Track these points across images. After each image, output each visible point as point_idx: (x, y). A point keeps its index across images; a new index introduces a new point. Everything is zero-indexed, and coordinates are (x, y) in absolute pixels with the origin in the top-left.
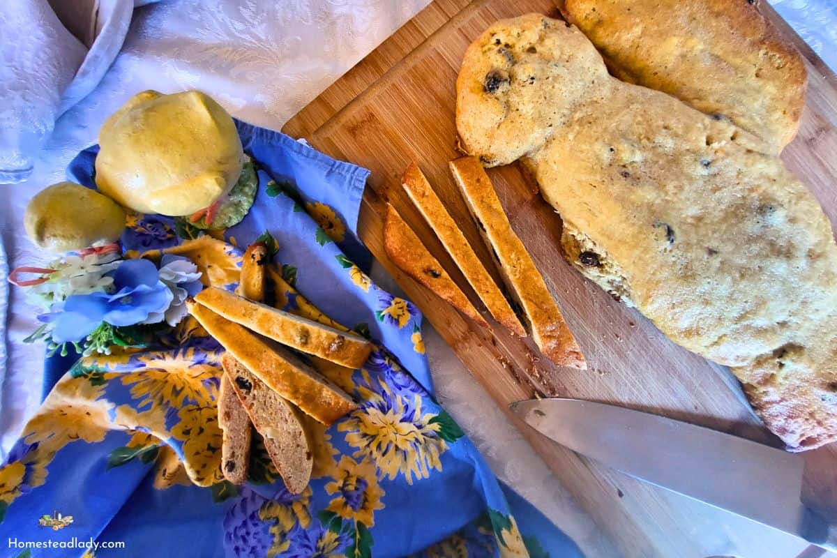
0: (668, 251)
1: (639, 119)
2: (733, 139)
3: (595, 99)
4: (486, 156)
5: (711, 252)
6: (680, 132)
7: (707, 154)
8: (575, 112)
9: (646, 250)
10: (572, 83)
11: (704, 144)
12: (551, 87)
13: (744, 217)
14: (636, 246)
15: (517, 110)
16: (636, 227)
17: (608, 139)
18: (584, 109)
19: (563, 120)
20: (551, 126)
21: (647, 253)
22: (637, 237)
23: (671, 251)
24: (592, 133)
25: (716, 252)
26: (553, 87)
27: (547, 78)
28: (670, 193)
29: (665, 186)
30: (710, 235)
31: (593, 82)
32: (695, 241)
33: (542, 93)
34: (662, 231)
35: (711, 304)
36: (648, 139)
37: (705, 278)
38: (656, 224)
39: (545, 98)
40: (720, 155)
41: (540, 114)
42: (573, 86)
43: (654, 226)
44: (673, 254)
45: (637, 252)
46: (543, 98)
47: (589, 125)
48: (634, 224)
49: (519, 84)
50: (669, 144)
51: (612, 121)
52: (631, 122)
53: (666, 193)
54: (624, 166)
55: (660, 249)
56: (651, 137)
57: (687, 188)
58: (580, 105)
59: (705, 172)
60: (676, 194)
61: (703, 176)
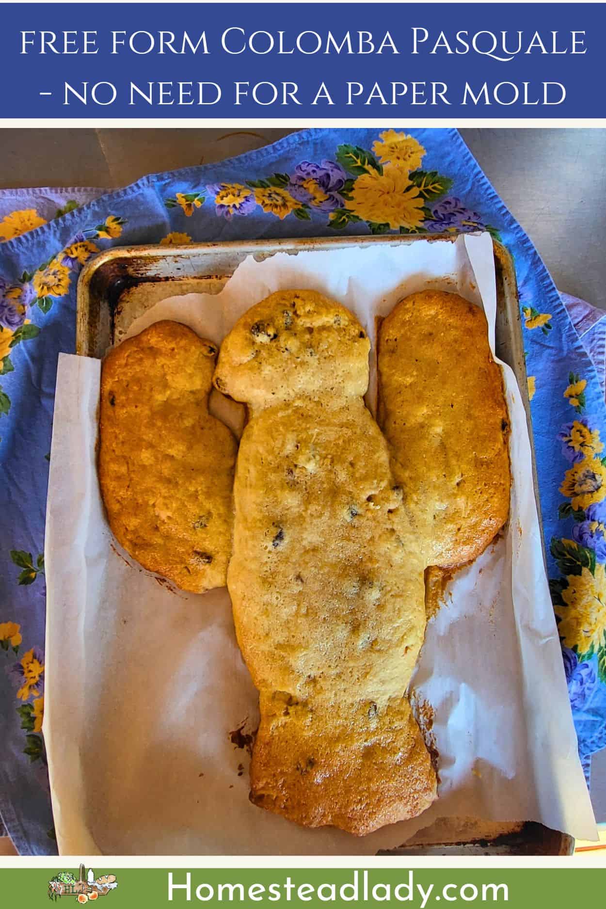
0: (267, 550)
1: (341, 442)
2: (390, 511)
3: (322, 401)
4: (221, 380)
5: (299, 577)
6: (357, 475)
7: (361, 506)
8: (299, 399)
9: (253, 537)
10: (313, 376)
11: (365, 497)
12: (294, 366)
13: (348, 575)
14: (249, 529)
15: (260, 363)
16: (262, 514)
17: (302, 437)
18: (307, 402)
19: (286, 397)
20: (273, 394)
21: (253, 540)
22: (255, 522)
23: (270, 552)
24: (296, 422)
25: (302, 581)
26: (296, 367)
27: (298, 358)
28: (309, 512)
29: (310, 503)
30: (309, 565)
31: (332, 389)
32: (294, 560)
33: (284, 364)
34: (275, 531)
35: (268, 616)
36: (332, 462)
37: (277, 592)
38: (276, 524)
39: (284, 370)
40: (369, 515)
41: (272, 380)
42: (312, 378)
43: (273, 524)
44: (270, 556)
45: (247, 533)
46: (282, 369)
47: (300, 416)
48: (261, 512)
49: (277, 346)
50: (342, 476)
51: (318, 427)
52: (332, 439)
53: (306, 510)
54: (296, 466)
55: (263, 544)
56: (335, 462)
57: (325, 518)
58: (307, 397)
59: (348, 518)
60: (312, 515)
61: (344, 519)
